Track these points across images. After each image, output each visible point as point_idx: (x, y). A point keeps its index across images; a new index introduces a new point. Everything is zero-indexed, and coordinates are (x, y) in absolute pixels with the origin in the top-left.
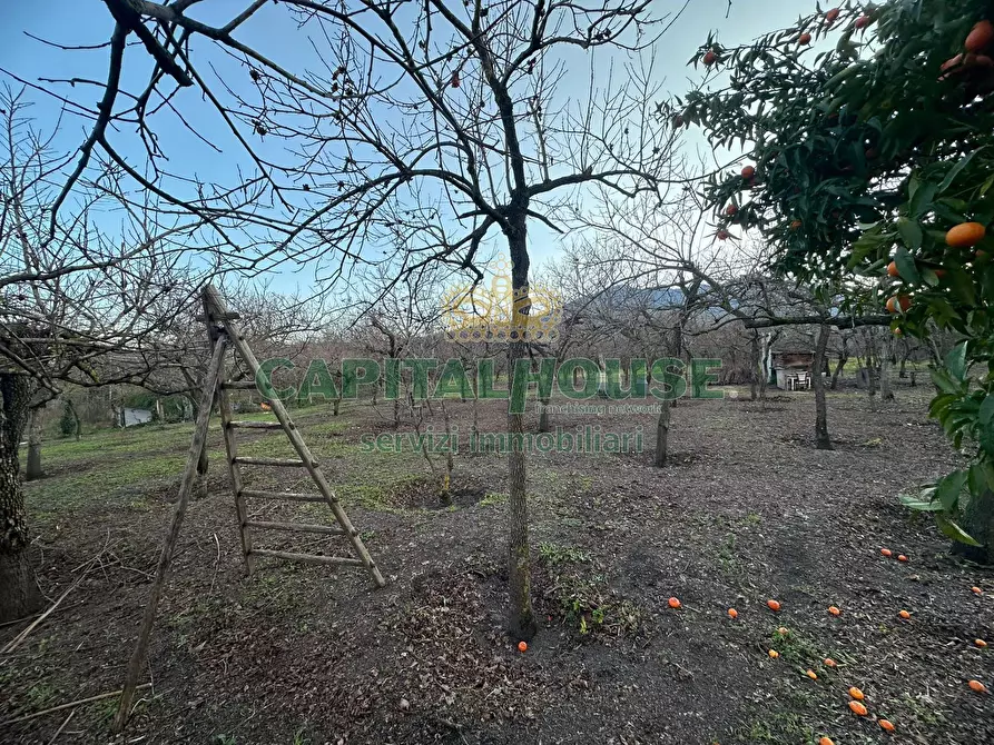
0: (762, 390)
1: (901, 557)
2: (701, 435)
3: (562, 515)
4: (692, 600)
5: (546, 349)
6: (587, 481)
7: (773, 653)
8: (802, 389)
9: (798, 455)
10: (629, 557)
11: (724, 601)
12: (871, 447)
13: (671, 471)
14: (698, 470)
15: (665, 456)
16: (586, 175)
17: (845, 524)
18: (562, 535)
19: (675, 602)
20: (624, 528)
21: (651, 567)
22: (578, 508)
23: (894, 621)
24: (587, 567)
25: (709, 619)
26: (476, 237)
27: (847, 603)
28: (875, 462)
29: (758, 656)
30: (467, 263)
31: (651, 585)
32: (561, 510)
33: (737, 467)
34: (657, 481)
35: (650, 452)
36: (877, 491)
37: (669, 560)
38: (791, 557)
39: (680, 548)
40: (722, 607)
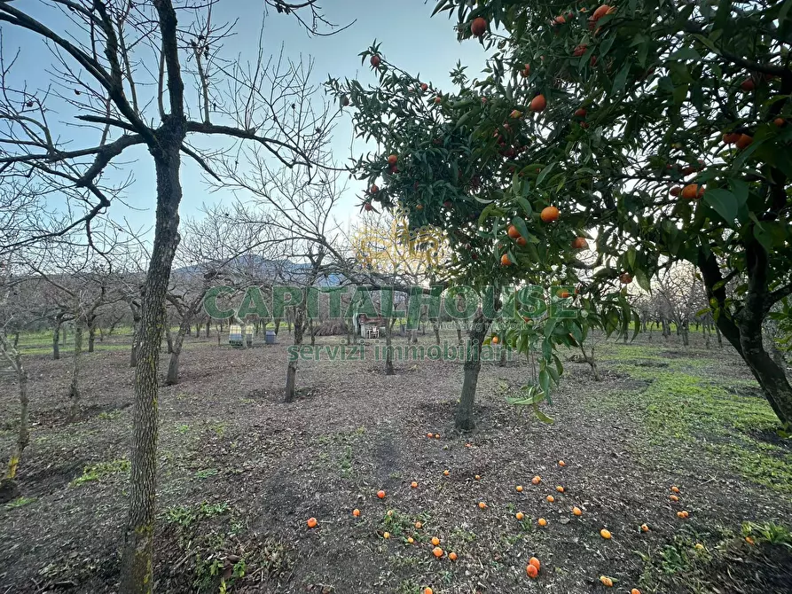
0: (355, 338)
1: (437, 436)
2: (318, 373)
3: (196, 469)
4: (327, 514)
5: (180, 301)
6: (222, 427)
7: (386, 534)
8: (374, 337)
9: (378, 379)
10: (269, 492)
11: (348, 505)
12: (413, 371)
13: (298, 404)
14: (318, 401)
15: (292, 393)
16: (249, 134)
17: (409, 422)
18: (196, 491)
19: (312, 521)
20: (262, 464)
21: (290, 496)
22: (214, 456)
23: (443, 479)
24: (226, 517)
25: (341, 525)
26: (105, 154)
27: (419, 476)
28: (415, 380)
29: (377, 543)
30: (86, 181)
31: (291, 513)
32: (194, 463)
33: (345, 394)
34: (288, 415)
35: (281, 391)
36: (420, 397)
37: (305, 483)
38: (385, 453)
39: (312, 470)
40: (348, 511)
